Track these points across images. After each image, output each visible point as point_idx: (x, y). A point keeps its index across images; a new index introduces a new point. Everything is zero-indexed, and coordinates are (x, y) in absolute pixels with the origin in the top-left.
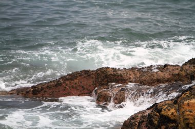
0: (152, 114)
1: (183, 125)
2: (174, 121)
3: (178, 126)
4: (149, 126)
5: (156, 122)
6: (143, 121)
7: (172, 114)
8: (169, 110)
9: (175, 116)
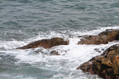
0: (96, 64)
1: (117, 69)
2: (111, 67)
3: (113, 70)
4: (95, 70)
5: (99, 68)
6: (90, 68)
7: (109, 63)
8: (107, 61)
9: (111, 64)
